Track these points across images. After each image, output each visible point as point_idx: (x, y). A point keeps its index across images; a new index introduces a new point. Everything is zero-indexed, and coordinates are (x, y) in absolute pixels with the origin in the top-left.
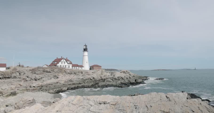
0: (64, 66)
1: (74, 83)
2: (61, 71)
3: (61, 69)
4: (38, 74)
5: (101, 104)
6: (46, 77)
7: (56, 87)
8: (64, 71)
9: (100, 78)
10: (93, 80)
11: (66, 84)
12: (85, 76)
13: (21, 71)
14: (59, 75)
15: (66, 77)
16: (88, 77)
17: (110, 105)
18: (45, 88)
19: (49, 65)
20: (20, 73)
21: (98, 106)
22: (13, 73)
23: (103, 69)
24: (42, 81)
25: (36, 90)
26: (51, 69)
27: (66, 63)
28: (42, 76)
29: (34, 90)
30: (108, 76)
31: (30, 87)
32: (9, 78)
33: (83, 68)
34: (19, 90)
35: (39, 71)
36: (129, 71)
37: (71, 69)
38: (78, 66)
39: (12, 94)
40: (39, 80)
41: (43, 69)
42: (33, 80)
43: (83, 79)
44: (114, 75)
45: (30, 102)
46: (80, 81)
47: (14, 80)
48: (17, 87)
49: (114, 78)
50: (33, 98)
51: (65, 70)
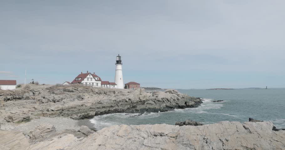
0: (91, 84)
1: (103, 105)
2: (87, 90)
3: (87, 87)
4: (57, 94)
5: (156, 136)
6: (67, 98)
7: (80, 111)
8: (91, 90)
9: (138, 99)
10: (129, 102)
11: (94, 107)
12: (119, 97)
13: (35, 90)
14: (84, 96)
15: (94, 98)
16: (121, 98)
17: (170, 138)
18: (67, 112)
19: (71, 82)
20: (34, 92)
21: (153, 139)
22: (25, 92)
23: (143, 88)
24: (62, 103)
25: (55, 114)
26: (74, 87)
27: (93, 79)
28: (63, 96)
29: (52, 114)
30: (149, 97)
31: (47, 111)
32: (20, 99)
33: (116, 86)
34: (33, 115)
35: (58, 91)
36: (176, 91)
37: (100, 88)
38: (109, 83)
39: (25, 120)
40: (58, 102)
41: (64, 88)
42: (51, 102)
43: (115, 100)
44: (156, 95)
45: (48, 131)
46: (112, 104)
47: (27, 102)
48: (31, 110)
49: (157, 99)
50: (53, 125)
51: (93, 89)
